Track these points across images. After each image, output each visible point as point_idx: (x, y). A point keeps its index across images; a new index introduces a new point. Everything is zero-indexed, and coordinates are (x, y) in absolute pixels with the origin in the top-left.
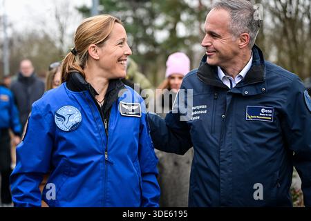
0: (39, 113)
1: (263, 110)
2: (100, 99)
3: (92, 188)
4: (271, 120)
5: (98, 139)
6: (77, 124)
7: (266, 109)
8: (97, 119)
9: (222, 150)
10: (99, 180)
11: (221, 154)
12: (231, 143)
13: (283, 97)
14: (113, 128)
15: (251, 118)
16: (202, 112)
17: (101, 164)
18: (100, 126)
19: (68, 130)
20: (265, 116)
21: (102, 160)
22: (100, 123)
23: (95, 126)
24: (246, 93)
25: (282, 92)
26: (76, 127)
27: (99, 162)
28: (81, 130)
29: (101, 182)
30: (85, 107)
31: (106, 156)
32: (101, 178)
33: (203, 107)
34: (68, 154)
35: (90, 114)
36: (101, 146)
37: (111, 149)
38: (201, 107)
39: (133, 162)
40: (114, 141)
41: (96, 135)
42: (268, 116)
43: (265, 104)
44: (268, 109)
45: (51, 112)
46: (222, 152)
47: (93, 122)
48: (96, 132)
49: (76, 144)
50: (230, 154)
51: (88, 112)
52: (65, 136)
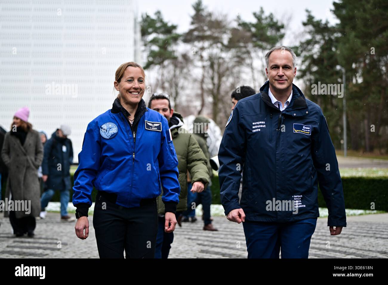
0: (91, 128)
1: (304, 127)
2: (132, 119)
3: (123, 177)
4: (310, 134)
5: (129, 144)
6: (114, 134)
7: (306, 127)
8: (128, 131)
9: (277, 153)
10: (128, 172)
11: (277, 155)
12: (283, 148)
13: (315, 118)
14: (139, 137)
15: (296, 131)
16: (262, 126)
17: (130, 161)
18: (130, 136)
19: (108, 138)
20: (306, 131)
21: (131, 158)
22: (130, 134)
23: (127, 136)
24: (295, 115)
25: (314, 116)
26: (114, 136)
27: (129, 160)
28: (117, 138)
29: (129, 173)
30: (121, 123)
31: (134, 156)
32: (130, 171)
33: (262, 123)
34: (108, 154)
35: (124, 127)
36: (130, 149)
37: (138, 152)
38: (261, 122)
39: (154, 163)
40: (140, 146)
41: (127, 141)
42: (307, 132)
43: (306, 124)
44: (307, 127)
45: (98, 127)
46: (277, 154)
47: (125, 133)
48: (127, 140)
49: (114, 148)
50: (283, 155)
51: (122, 126)
52: (107, 142)
